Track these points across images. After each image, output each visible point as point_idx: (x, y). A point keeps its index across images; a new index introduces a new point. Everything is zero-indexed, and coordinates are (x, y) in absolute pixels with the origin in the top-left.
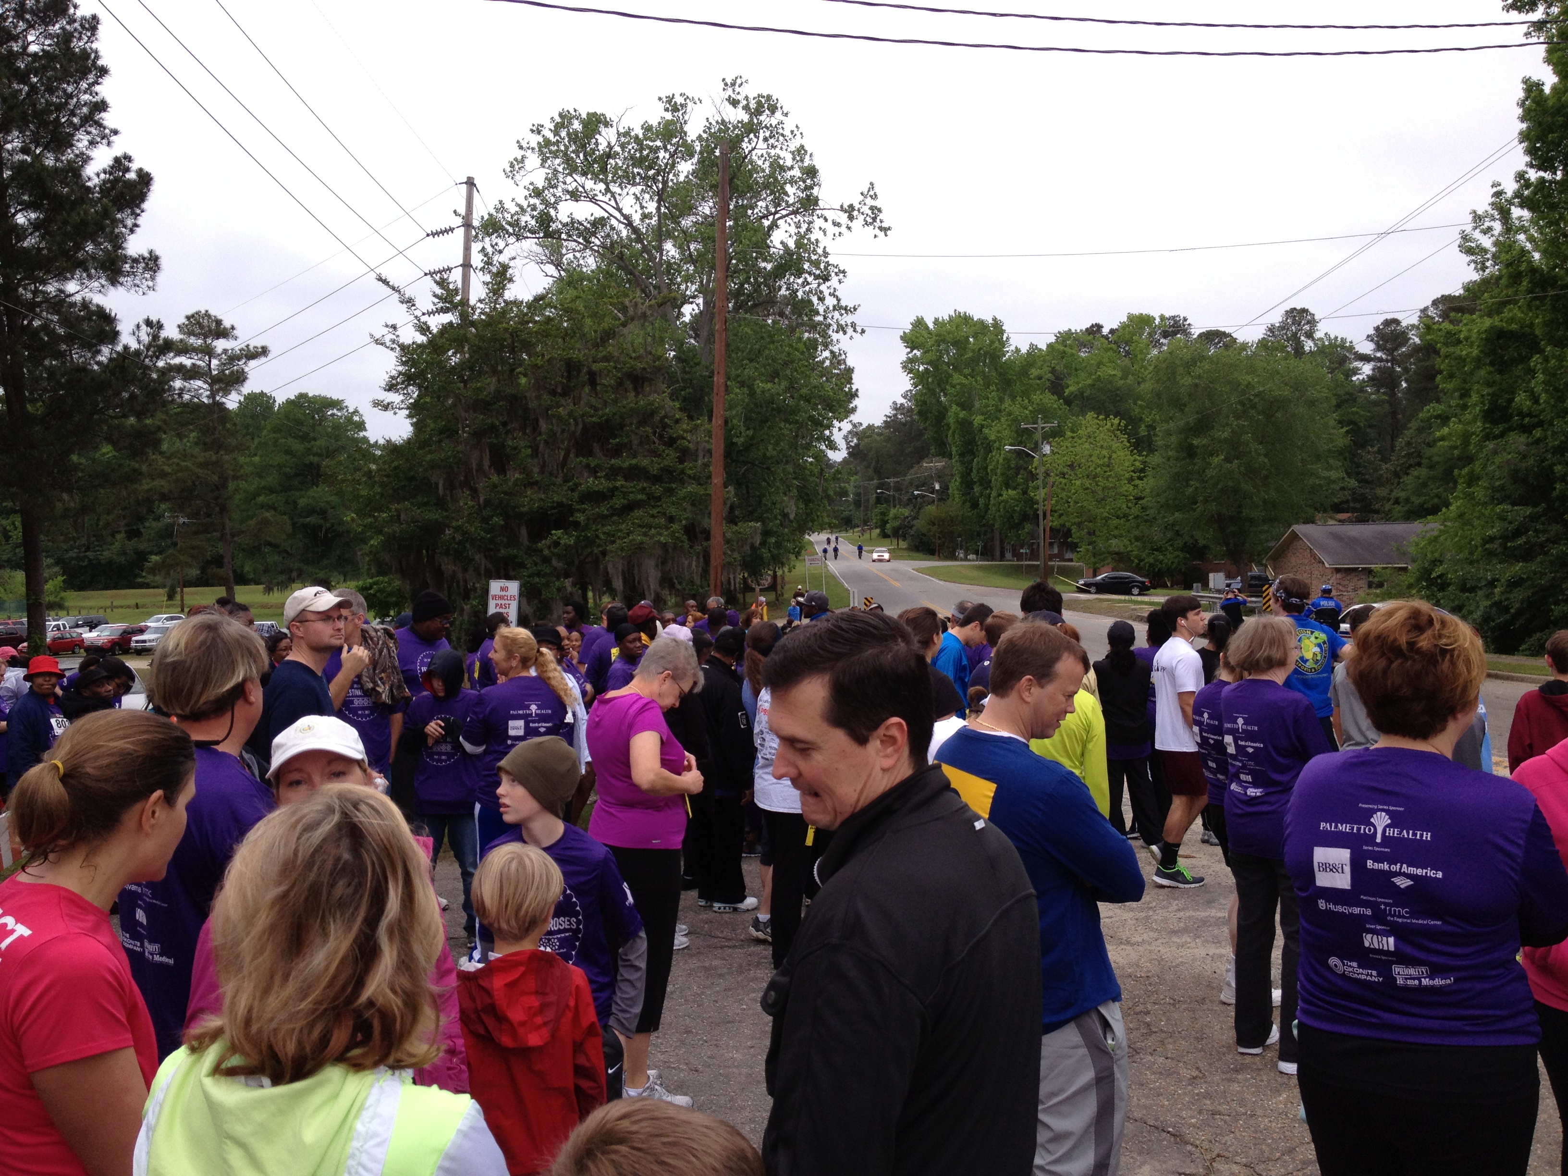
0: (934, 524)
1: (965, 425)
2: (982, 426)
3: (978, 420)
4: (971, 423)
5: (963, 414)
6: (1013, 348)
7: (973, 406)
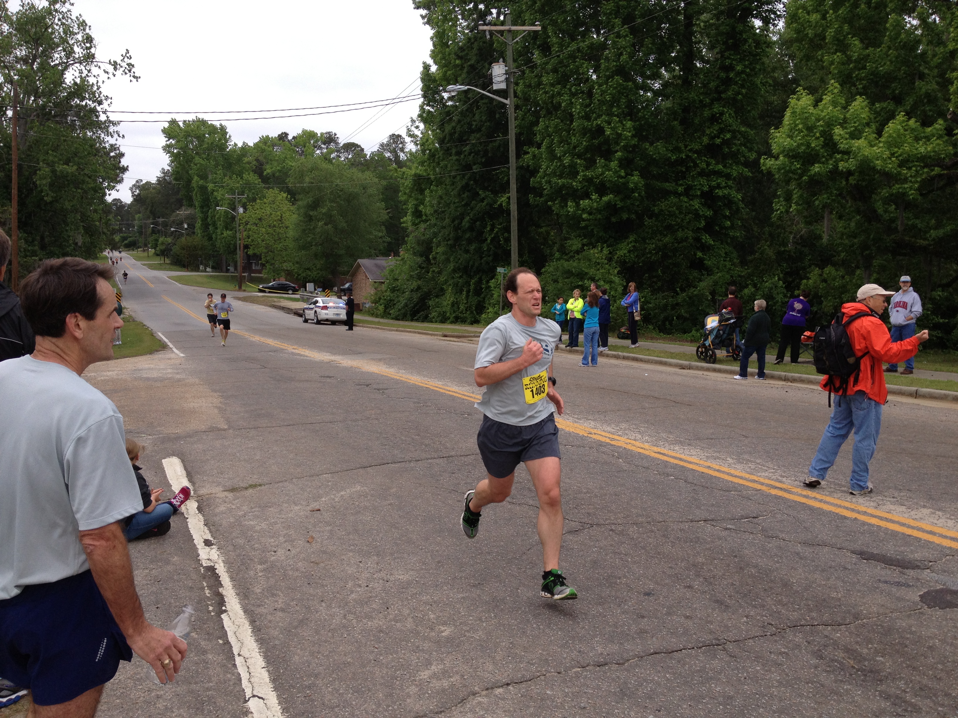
0: (184, 249)
1: (203, 189)
2: (214, 191)
3: (211, 186)
4: (206, 188)
5: (201, 182)
6: (233, 143)
7: (208, 178)
